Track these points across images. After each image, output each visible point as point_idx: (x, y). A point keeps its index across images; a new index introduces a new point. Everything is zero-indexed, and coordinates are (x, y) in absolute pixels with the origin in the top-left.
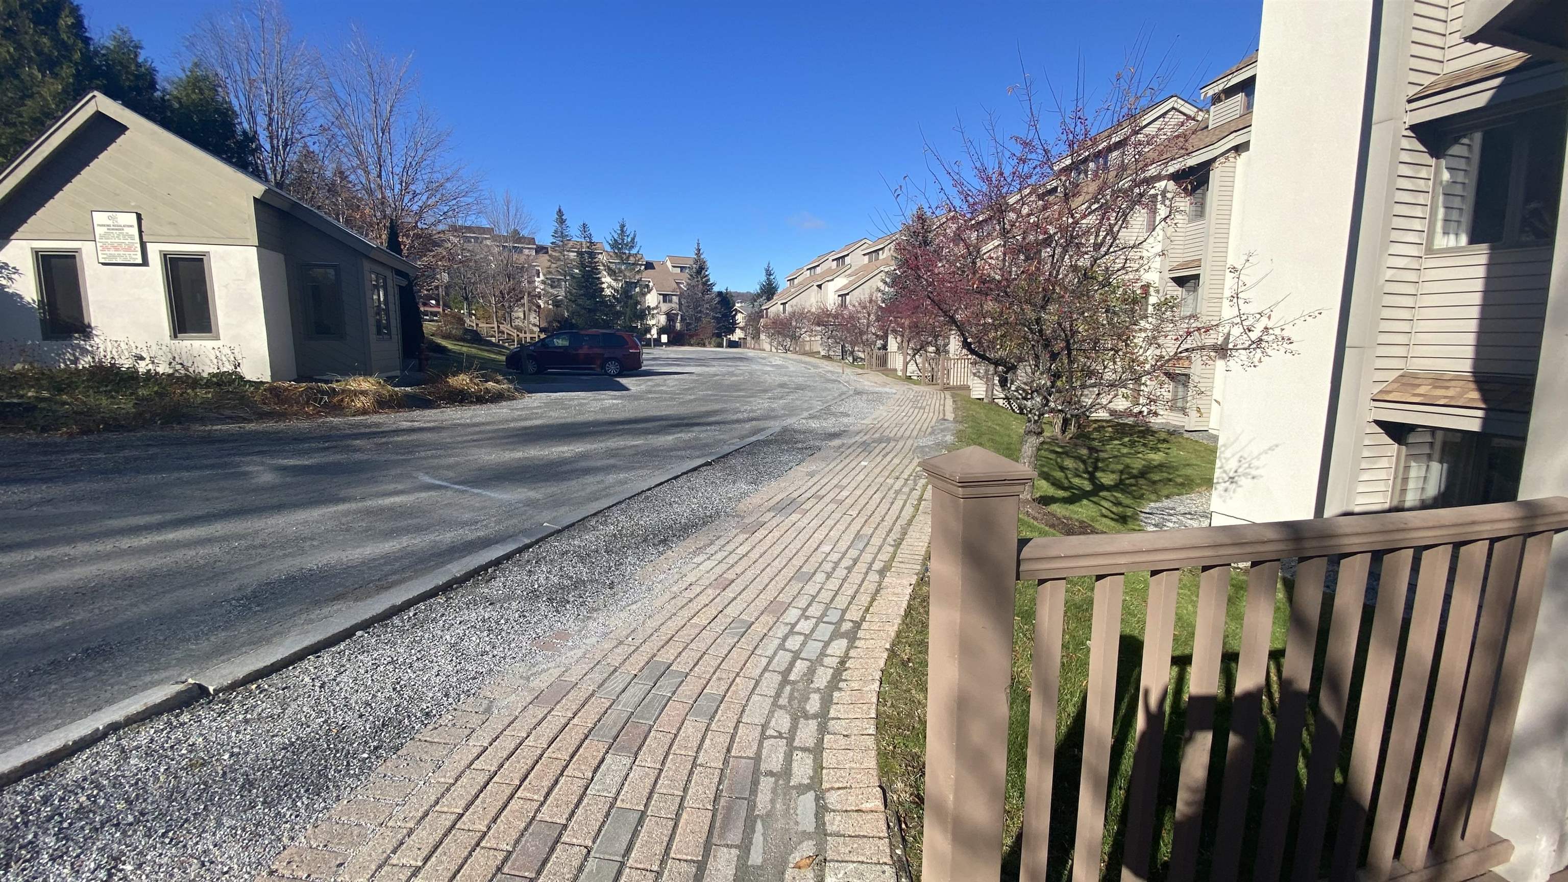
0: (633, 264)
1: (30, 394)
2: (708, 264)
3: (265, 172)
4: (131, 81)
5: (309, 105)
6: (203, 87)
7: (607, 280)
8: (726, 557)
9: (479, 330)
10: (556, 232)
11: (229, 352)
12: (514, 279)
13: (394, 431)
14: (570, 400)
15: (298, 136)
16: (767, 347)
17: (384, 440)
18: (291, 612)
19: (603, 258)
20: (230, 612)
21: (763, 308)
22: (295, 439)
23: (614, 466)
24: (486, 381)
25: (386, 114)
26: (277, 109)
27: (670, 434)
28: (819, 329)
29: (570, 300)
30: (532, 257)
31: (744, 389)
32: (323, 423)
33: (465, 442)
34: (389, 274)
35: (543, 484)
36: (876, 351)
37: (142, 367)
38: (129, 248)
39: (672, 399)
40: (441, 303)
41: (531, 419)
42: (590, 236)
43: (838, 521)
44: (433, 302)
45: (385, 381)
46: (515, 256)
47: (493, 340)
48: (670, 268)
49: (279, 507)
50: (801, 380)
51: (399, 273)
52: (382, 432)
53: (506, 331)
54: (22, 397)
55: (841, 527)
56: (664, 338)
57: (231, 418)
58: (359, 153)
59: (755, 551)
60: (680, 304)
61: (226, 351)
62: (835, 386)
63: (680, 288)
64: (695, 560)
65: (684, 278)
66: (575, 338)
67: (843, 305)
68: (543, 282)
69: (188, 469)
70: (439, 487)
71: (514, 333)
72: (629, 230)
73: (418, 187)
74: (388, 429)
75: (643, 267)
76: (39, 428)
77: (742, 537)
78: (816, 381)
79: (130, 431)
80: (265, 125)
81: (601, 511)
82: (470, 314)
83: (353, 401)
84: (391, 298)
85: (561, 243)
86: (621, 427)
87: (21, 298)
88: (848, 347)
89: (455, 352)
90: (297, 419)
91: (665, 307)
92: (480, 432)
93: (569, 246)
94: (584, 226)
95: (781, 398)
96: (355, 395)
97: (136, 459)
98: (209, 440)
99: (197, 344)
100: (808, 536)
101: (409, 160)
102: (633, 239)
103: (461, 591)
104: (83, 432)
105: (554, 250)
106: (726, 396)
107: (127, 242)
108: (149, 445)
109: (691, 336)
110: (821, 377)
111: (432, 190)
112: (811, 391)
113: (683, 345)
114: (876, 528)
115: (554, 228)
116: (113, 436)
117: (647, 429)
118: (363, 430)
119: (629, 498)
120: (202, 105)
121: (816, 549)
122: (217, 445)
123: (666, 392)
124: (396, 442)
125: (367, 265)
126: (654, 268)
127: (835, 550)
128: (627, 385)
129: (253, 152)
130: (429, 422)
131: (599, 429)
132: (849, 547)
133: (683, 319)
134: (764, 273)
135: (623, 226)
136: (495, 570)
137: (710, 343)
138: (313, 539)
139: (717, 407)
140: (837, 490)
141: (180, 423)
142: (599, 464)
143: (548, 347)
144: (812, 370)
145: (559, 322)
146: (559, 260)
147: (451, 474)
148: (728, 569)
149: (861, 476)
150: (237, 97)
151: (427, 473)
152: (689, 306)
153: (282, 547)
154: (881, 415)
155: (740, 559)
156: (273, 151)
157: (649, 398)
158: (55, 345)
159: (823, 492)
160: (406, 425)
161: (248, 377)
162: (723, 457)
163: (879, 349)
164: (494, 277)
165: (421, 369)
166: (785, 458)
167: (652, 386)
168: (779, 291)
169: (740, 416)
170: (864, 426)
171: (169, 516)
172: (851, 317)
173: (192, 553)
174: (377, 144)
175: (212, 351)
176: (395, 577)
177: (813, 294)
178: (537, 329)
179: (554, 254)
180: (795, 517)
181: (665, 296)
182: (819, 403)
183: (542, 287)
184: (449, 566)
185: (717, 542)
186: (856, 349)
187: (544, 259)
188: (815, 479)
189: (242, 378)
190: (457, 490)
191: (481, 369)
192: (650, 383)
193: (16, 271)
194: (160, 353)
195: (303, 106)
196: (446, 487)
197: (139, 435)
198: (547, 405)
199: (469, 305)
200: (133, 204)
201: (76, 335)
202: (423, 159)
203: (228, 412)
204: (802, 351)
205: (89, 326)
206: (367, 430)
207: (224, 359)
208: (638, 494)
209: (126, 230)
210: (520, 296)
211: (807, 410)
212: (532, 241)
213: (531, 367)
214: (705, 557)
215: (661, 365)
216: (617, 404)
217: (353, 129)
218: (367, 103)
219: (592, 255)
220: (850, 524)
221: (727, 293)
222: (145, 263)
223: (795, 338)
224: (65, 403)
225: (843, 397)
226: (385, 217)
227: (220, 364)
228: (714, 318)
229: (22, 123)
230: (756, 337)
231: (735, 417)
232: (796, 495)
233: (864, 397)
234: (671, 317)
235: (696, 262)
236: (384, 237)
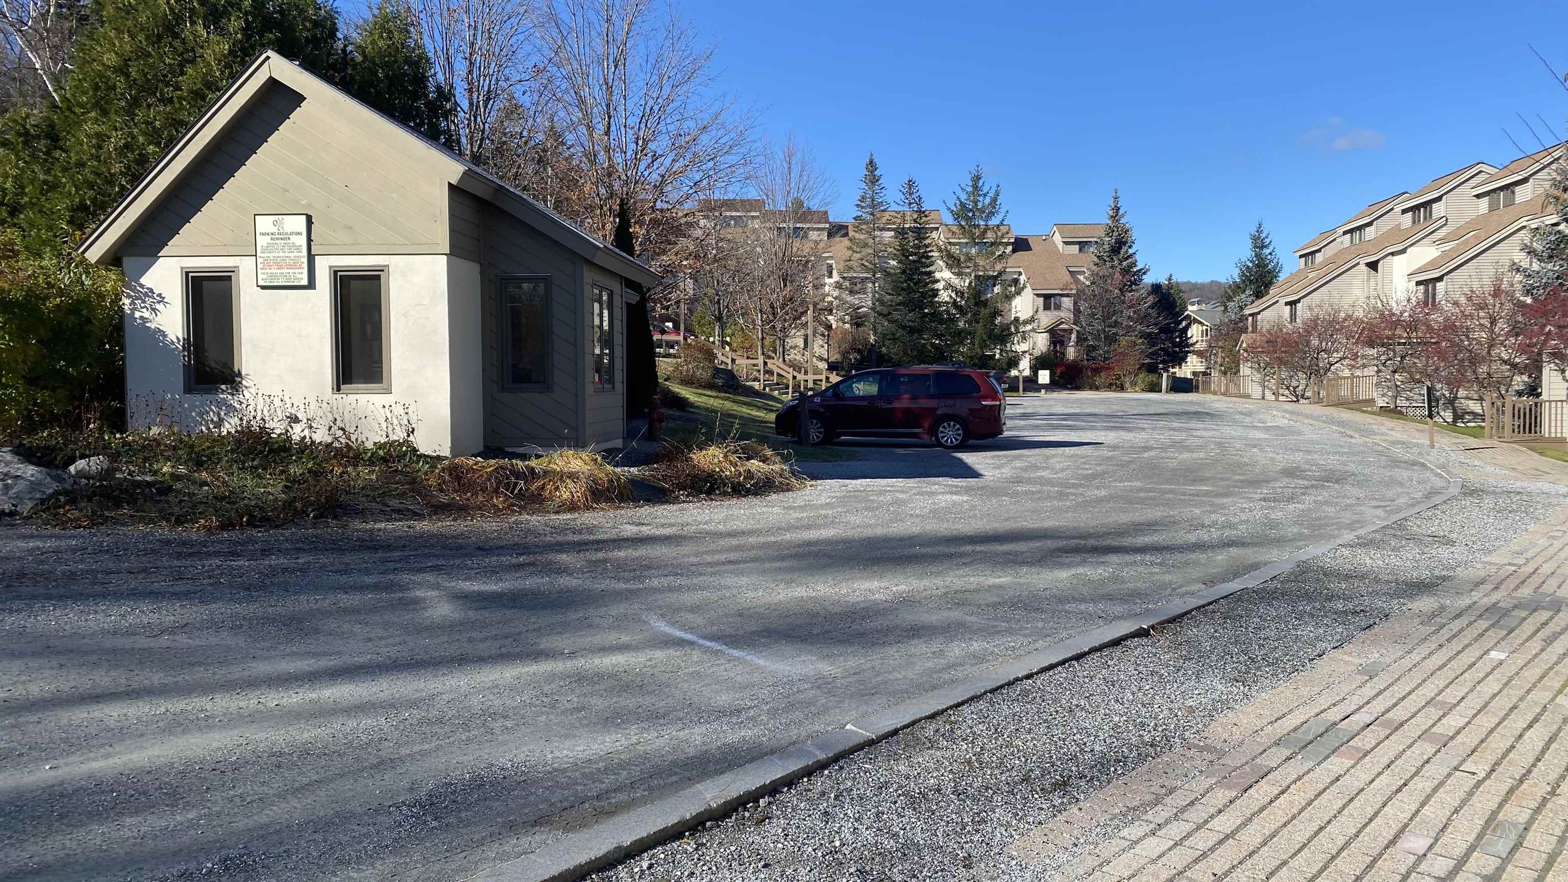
0: (992, 244)
1: (165, 469)
2: (1135, 234)
3: (459, 142)
4: (309, 30)
5: (521, 37)
6: (392, 28)
7: (944, 274)
8: (1189, 835)
9: (736, 368)
10: (863, 199)
11: (402, 412)
12: (791, 282)
13: (614, 541)
14: (882, 492)
15: (504, 84)
16: (1255, 390)
17: (600, 555)
18: (477, 837)
19: (938, 237)
20: (400, 825)
21: (1247, 312)
22: (479, 548)
23: (961, 625)
24: (748, 459)
25: (620, 37)
26: (480, 49)
27: (1062, 566)
28: (1374, 352)
29: (880, 314)
30: (821, 245)
31: (1208, 479)
32: (516, 523)
33: (717, 564)
34: (616, 287)
35: (842, 649)
36: (1511, 399)
37: (297, 432)
38: (295, 265)
39: (1062, 495)
40: (682, 327)
41: (817, 527)
42: (919, 203)
43: (1441, 784)
44: (670, 325)
45: (604, 458)
46: (797, 244)
47: (756, 385)
48: (1060, 246)
49: (462, 661)
50: (1332, 461)
51: (631, 284)
52: (598, 542)
53: (776, 370)
54: (155, 473)
55: (1448, 798)
56: (1044, 377)
57: (398, 511)
58: (582, 101)
59: (1252, 828)
60: (1077, 311)
61: (398, 410)
62: (1416, 474)
63: (1077, 281)
64: (1125, 833)
65: (1086, 264)
66: (889, 381)
67: (1429, 301)
68: (838, 286)
69: (345, 589)
70: (681, 643)
71: (789, 374)
72: (988, 185)
73: (660, 145)
74: (605, 537)
75: (1010, 248)
76: (173, 519)
77: (1221, 796)
78: (1369, 464)
79: (277, 527)
80: (464, 74)
81: (943, 711)
82: (724, 343)
83: (557, 489)
84: (617, 324)
85: (869, 217)
86: (969, 548)
87: (165, 335)
88: (1442, 390)
89: (698, 407)
90: (482, 516)
91: (1046, 319)
92: (736, 548)
93: (884, 220)
94: (910, 184)
95: (1291, 499)
96: (561, 479)
97: (285, 570)
98: (371, 544)
99: (363, 398)
100: (1370, 812)
101: (650, 104)
102: (994, 200)
103: (718, 835)
104: (224, 527)
105: (858, 229)
106: (1171, 491)
107: (292, 255)
108: (300, 549)
109: (1097, 371)
110: (1380, 454)
111: (679, 150)
112: (1359, 484)
113: (1078, 388)
114: (1538, 810)
115: (861, 193)
116: (258, 534)
117: (1016, 554)
118: (571, 537)
119: (992, 691)
120: (390, 55)
121: (1393, 842)
122: (380, 554)
123: (1050, 482)
124: (617, 559)
125: (589, 276)
126: (1029, 248)
127: (1437, 849)
128: (977, 467)
129: (447, 114)
130: (663, 526)
131: (929, 550)
132: (1472, 849)
133: (1081, 339)
134: (1249, 244)
135: (976, 179)
136: (770, 803)
137: (1134, 384)
138: (505, 717)
139: (1155, 513)
140: (1434, 713)
141: (335, 517)
142: (934, 618)
143: (843, 399)
144: (1358, 440)
145: (859, 351)
146: (866, 245)
147: (698, 619)
148: (1196, 861)
149: (1492, 685)
150: (432, 38)
151: (663, 616)
152: (1094, 314)
153: (466, 727)
154: (1533, 545)
155: (1220, 842)
156: (471, 110)
157: (1016, 493)
158: (197, 399)
159: (1398, 714)
160: (630, 530)
161: (423, 449)
162: (1172, 620)
163: (1520, 394)
164: (762, 281)
165: (650, 436)
166: (1307, 631)
167: (1021, 469)
168: (1282, 276)
169: (1204, 536)
170: (1493, 569)
171: (324, 663)
172: (1450, 327)
173: (352, 723)
174: (607, 84)
175: (382, 410)
176: (621, 797)
177: (1357, 282)
178: (823, 366)
179: (857, 236)
180: (1336, 764)
181: (1047, 297)
182: (1380, 512)
183: (836, 294)
184: (699, 787)
185: (1168, 800)
186: (1461, 393)
187: (841, 245)
188: (1379, 683)
189: (415, 450)
190: (707, 650)
191: (741, 438)
192: (1018, 464)
193: (162, 299)
194: (320, 413)
195: (514, 39)
196: (691, 643)
197: (287, 533)
198: (843, 500)
199: (722, 328)
200: (304, 202)
201: (223, 387)
202: (669, 100)
203: (395, 503)
204: (1334, 398)
205: (239, 374)
206: (577, 538)
207: (395, 422)
208: (1010, 684)
209: (294, 239)
210: (800, 310)
211: (1351, 527)
212: (823, 216)
213: (815, 432)
214: (1147, 828)
215: (1037, 427)
216: (961, 504)
217: (576, 65)
218: (597, 25)
219: (920, 233)
220: (1470, 794)
221: (1170, 286)
222: (311, 285)
223: (1316, 372)
224: (205, 483)
225: (1437, 500)
226: (612, 195)
227: (390, 429)
228: (1143, 335)
229: (180, 99)
230: (1231, 369)
231: (1192, 538)
232: (1334, 715)
233: (1488, 502)
234: (1057, 337)
235: (1110, 231)
236: (609, 226)
